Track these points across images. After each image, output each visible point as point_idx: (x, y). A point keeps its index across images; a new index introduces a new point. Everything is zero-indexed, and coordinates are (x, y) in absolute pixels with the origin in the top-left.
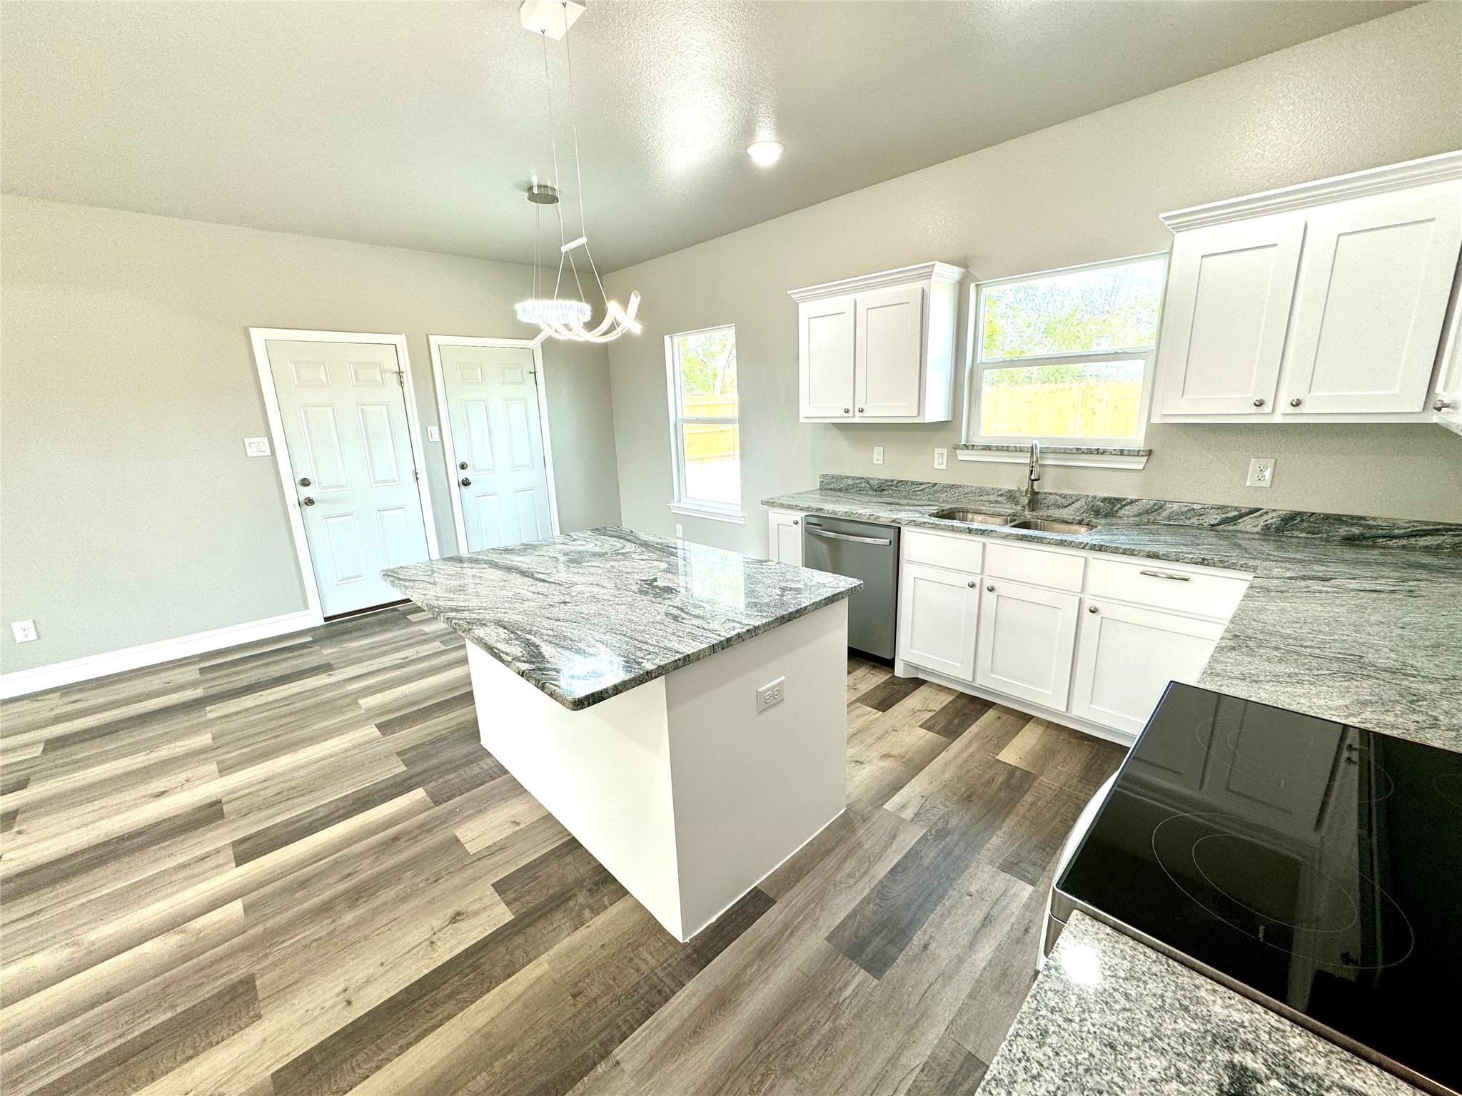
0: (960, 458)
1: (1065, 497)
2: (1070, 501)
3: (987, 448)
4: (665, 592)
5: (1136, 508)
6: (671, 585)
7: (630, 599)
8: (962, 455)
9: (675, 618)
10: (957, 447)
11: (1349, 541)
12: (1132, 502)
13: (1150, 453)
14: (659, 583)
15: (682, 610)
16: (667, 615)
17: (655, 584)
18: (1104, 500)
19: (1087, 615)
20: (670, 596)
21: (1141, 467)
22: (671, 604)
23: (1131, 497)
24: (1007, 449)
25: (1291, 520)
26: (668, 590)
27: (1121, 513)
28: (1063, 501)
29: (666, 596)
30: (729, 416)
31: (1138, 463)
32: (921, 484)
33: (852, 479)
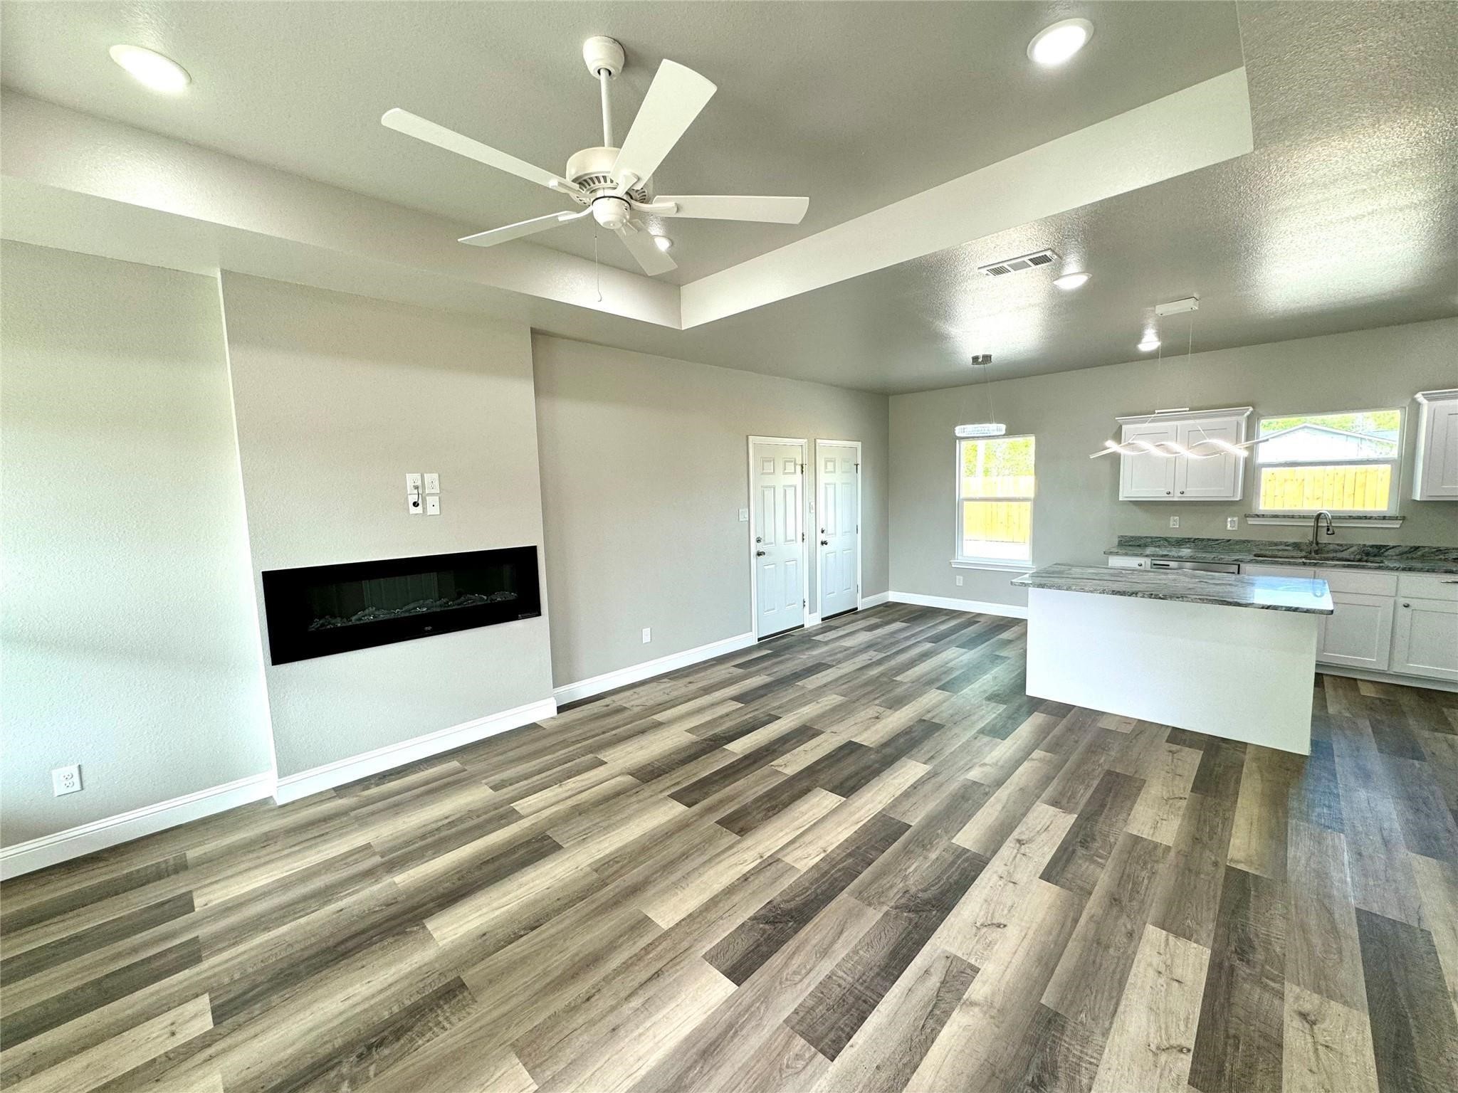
0: (1249, 523)
1: (1341, 545)
2: (1345, 548)
5: (1397, 551)
8: (1251, 521)
10: (1246, 516)
12: (1394, 547)
13: (1404, 518)
18: (1372, 546)
19: (1402, 610)
21: (1398, 526)
23: (1391, 544)
24: (1293, 517)
27: (1386, 554)
28: (1340, 548)
30: (1025, 496)
31: (1396, 524)
32: (1217, 540)
33: (1151, 538)
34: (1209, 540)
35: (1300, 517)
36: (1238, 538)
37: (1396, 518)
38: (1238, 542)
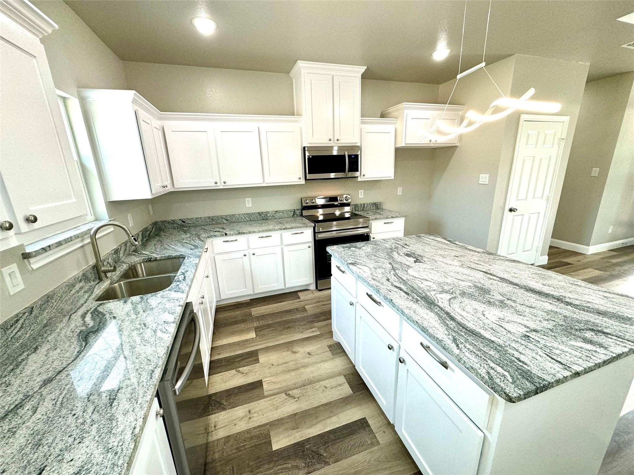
0: (33, 267)
4: (409, 254)
6: (407, 257)
7: (425, 254)
9: (406, 245)
10: (25, 257)
14: (413, 260)
15: (403, 247)
16: (409, 246)
17: (415, 259)
20: (407, 252)
22: (407, 249)
26: (408, 255)
29: (409, 253)
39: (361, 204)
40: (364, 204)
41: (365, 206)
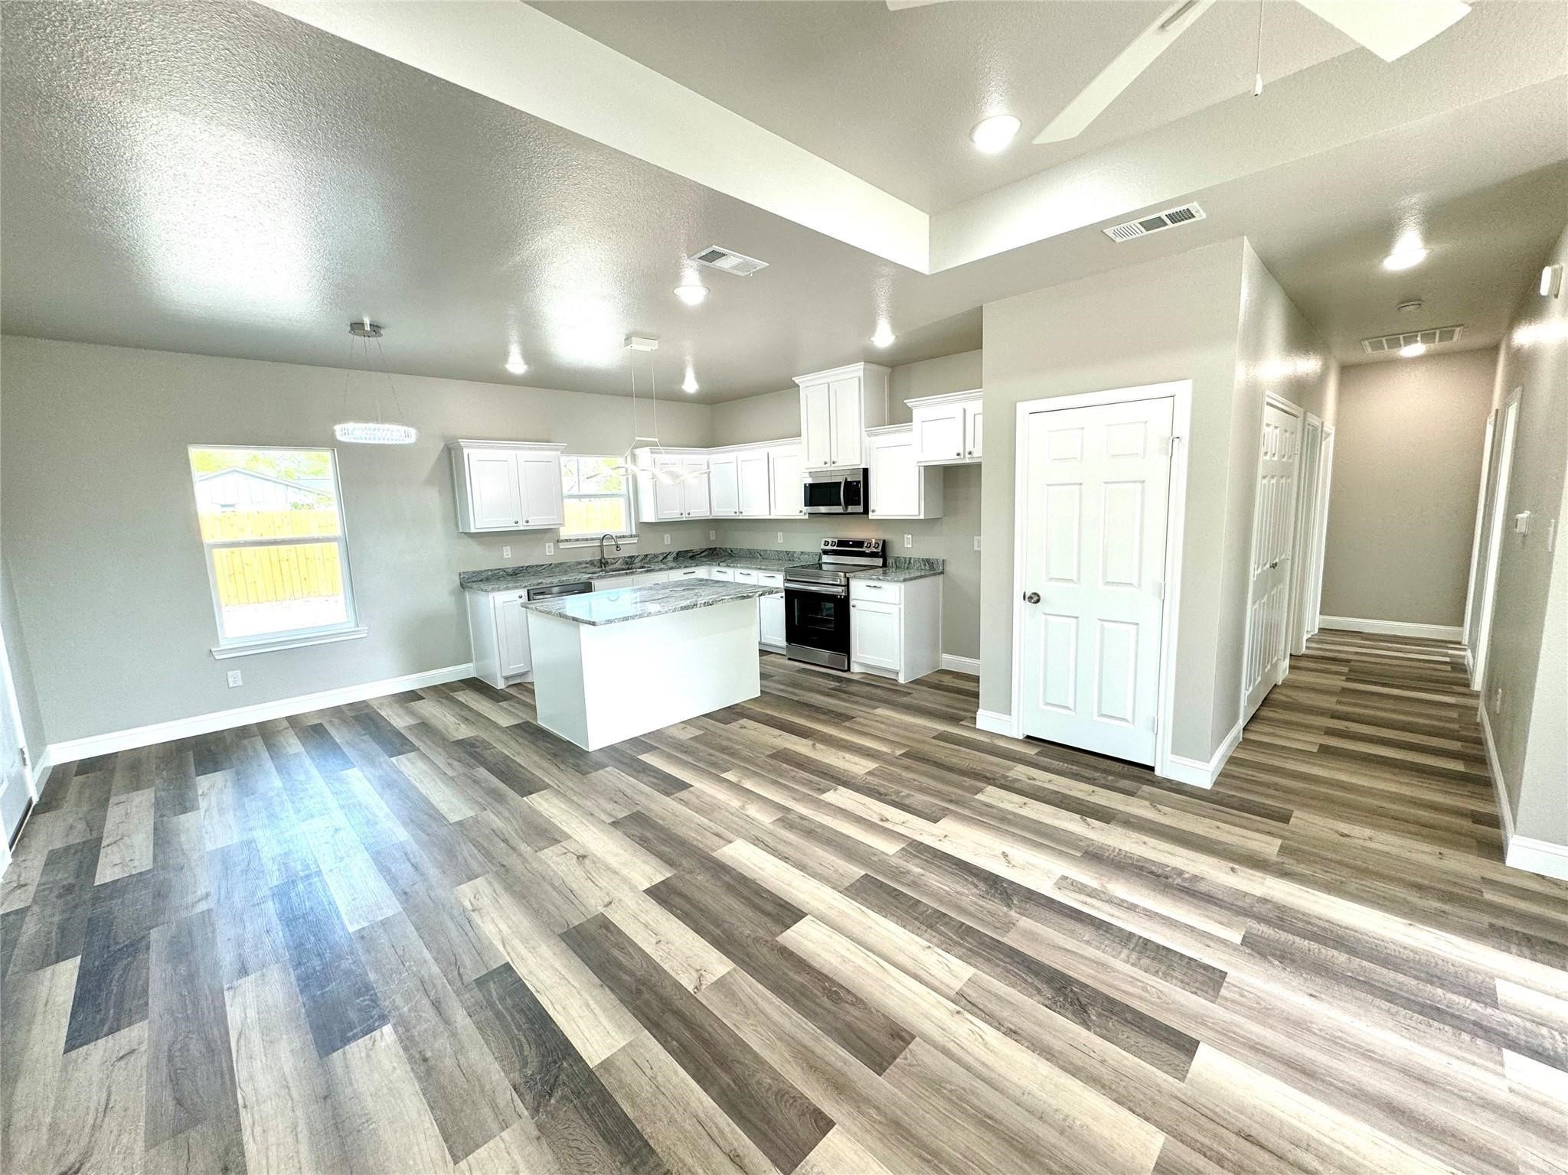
0: (560, 548)
2: (618, 560)
3: (577, 540)
8: (562, 546)
10: (556, 542)
11: (691, 557)
12: (637, 557)
21: (637, 541)
23: (636, 554)
24: (587, 540)
25: (679, 554)
30: (330, 533)
31: (635, 540)
33: (491, 570)
34: (537, 566)
35: (583, 540)
36: (557, 562)
37: (635, 536)
38: (557, 566)
39: (905, 558)
40: (910, 559)
41: (912, 561)
